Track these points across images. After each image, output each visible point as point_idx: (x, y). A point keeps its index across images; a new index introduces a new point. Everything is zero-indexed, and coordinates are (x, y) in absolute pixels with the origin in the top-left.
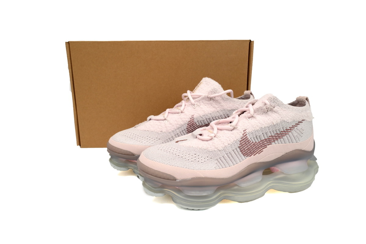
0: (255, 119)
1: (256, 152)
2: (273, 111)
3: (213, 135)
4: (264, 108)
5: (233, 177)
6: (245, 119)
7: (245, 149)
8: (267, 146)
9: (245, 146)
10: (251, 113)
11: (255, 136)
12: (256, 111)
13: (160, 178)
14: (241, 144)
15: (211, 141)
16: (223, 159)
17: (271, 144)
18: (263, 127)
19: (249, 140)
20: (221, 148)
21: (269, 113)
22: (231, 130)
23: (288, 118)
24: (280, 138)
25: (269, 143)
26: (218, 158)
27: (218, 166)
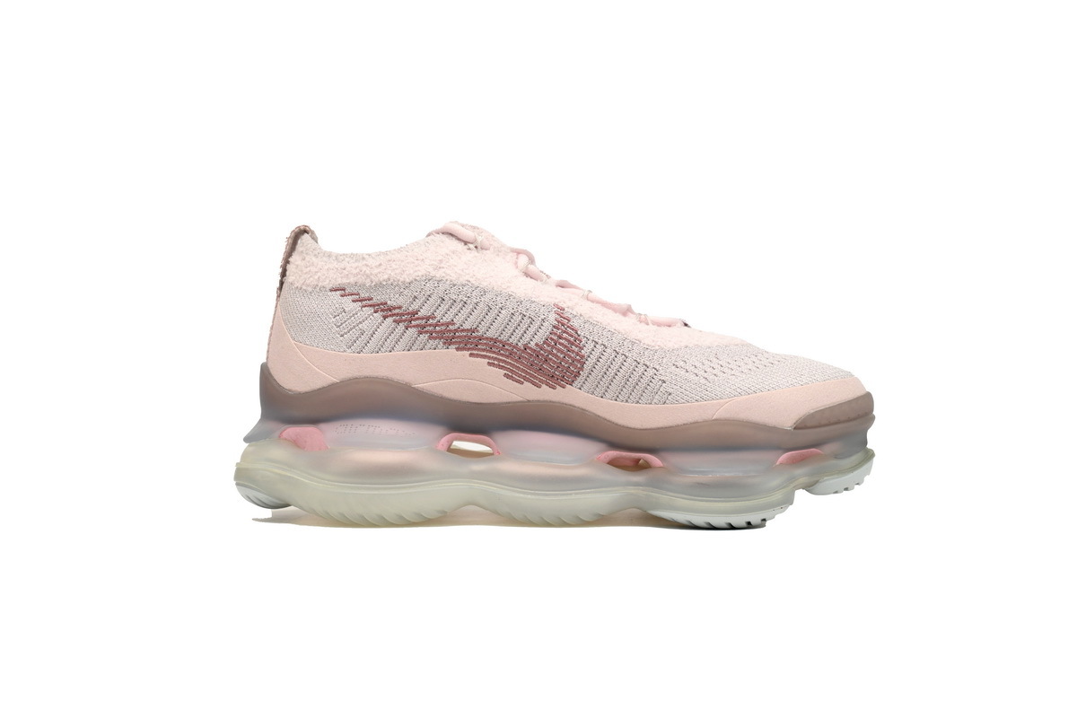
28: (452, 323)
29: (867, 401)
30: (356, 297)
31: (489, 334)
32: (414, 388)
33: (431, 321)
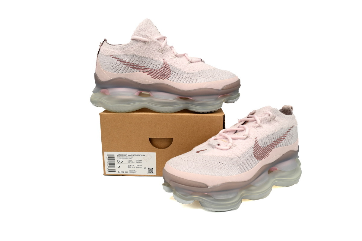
0: (262, 128)
1: (265, 155)
2: (274, 120)
3: (230, 144)
4: (268, 118)
5: (251, 179)
6: (253, 129)
7: (257, 154)
8: (272, 150)
9: (258, 151)
10: (258, 123)
11: (263, 143)
12: (262, 121)
13: (193, 186)
14: (255, 150)
15: (230, 150)
16: (242, 164)
17: (274, 148)
18: (269, 134)
19: (260, 146)
20: (239, 155)
21: (272, 122)
22: (245, 139)
23: (285, 126)
24: (280, 142)
25: (273, 147)
26: (239, 164)
27: (240, 171)
28: (138, 65)
29: (239, 81)
30: (116, 58)
31: (150, 68)
32: (134, 81)
33: (138, 66)
